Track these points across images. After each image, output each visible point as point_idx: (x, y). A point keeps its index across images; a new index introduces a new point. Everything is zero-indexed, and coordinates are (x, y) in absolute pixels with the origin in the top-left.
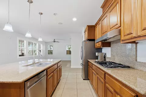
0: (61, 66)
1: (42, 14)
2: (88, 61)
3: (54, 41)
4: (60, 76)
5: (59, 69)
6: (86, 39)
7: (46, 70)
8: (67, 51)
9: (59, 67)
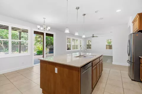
0: (102, 60)
1: (85, 15)
2: (140, 58)
3: (93, 36)
4: (102, 70)
5: (100, 63)
6: (135, 31)
7: (92, 62)
8: (106, 45)
9: (101, 61)
